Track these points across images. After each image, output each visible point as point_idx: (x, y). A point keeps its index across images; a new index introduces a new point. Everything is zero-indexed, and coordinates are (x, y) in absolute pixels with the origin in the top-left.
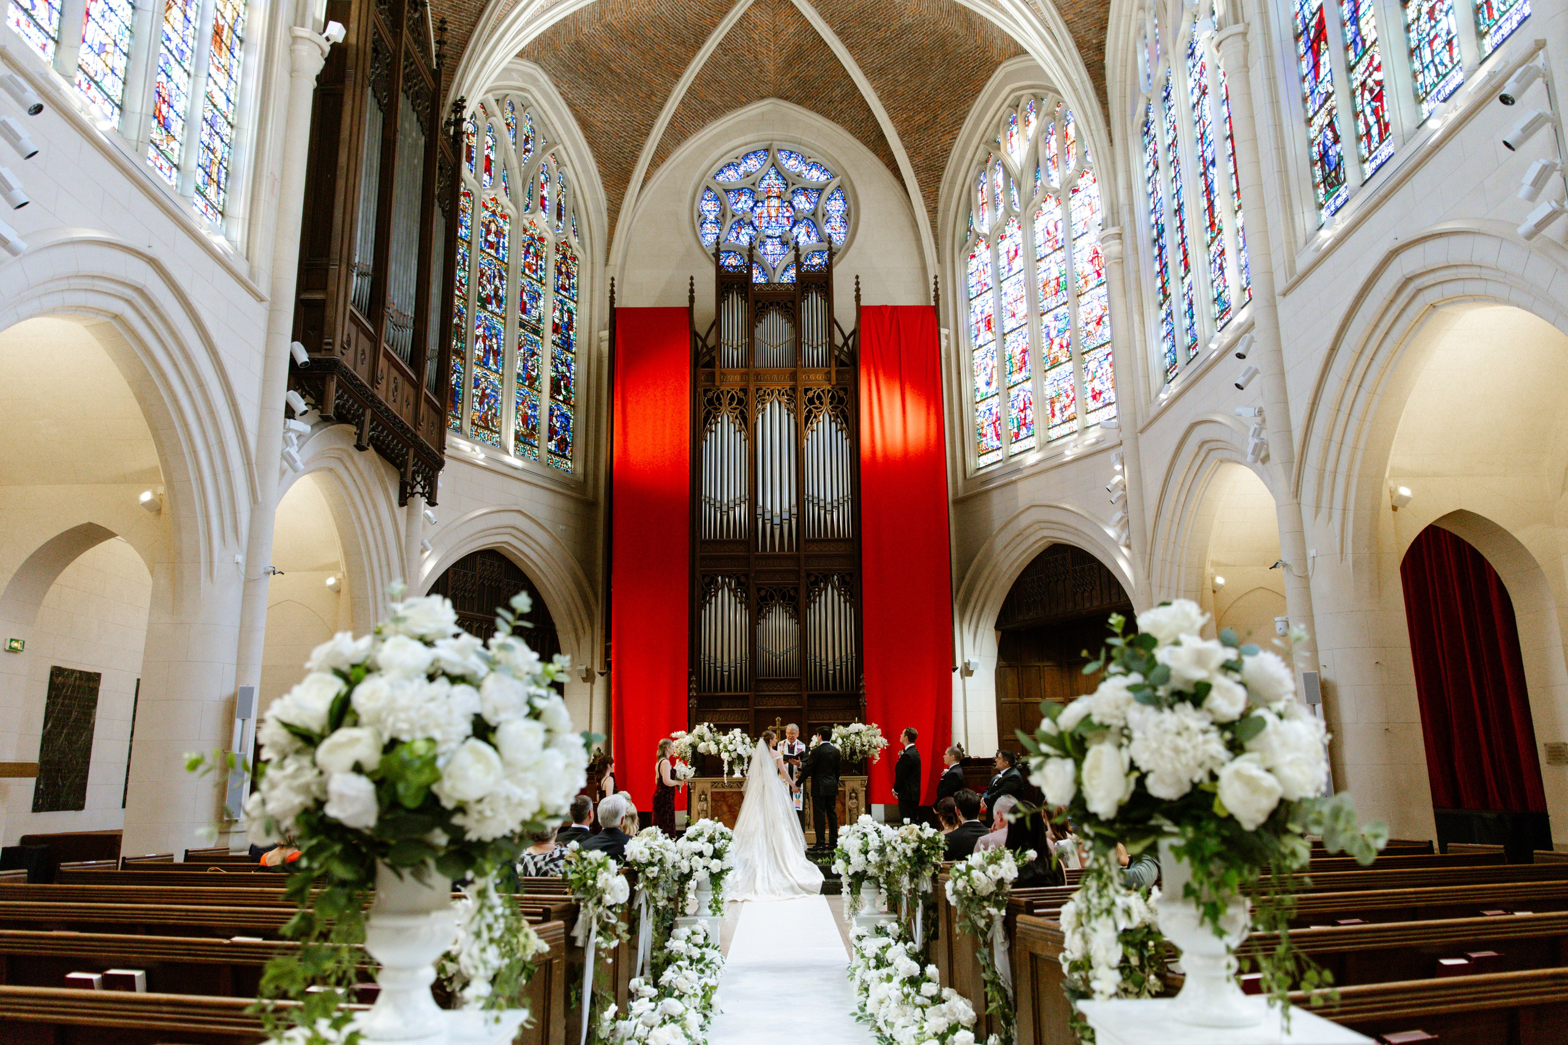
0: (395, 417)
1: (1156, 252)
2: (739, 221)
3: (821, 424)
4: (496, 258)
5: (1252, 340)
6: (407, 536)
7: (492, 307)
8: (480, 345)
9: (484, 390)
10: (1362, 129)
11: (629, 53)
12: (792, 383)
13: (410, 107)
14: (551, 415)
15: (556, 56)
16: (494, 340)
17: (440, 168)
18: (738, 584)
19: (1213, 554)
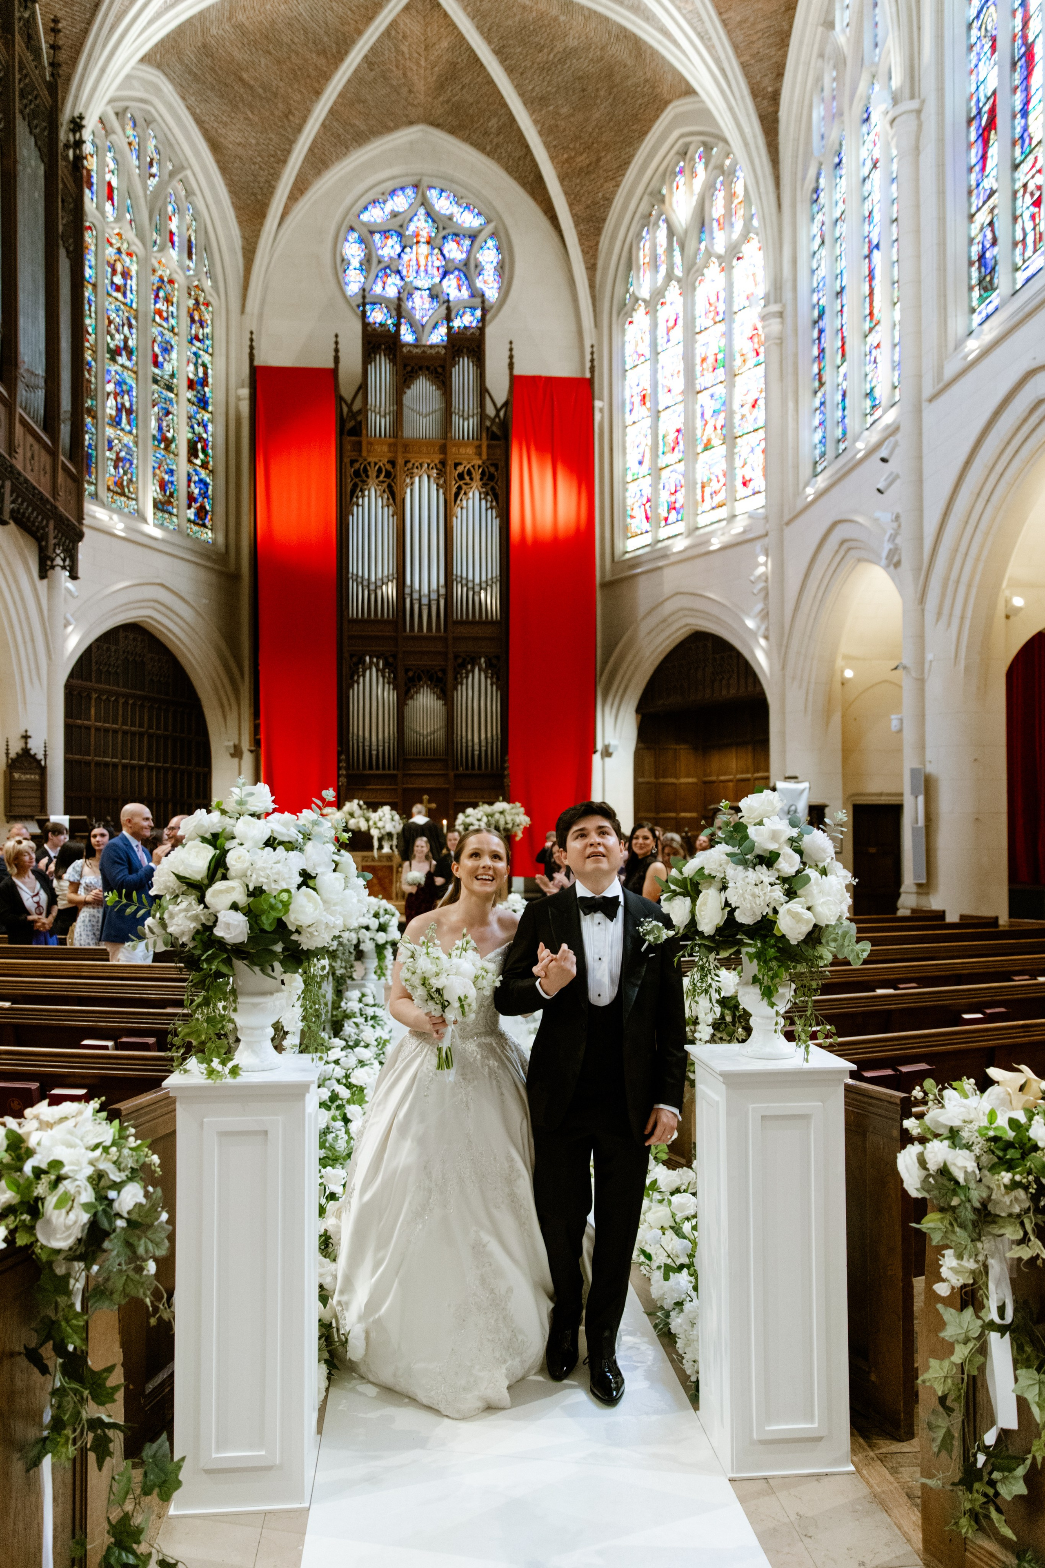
0: (34, 488)
1: (815, 334)
2: (385, 269)
3: (470, 502)
4: (125, 304)
5: (896, 444)
6: (49, 610)
7: (122, 359)
8: (111, 402)
9: (118, 454)
10: (1019, 236)
11: (263, 60)
12: (442, 456)
13: (27, 129)
14: (189, 480)
15: (181, 61)
16: (126, 397)
17: (63, 201)
18: (386, 665)
19: (845, 647)
